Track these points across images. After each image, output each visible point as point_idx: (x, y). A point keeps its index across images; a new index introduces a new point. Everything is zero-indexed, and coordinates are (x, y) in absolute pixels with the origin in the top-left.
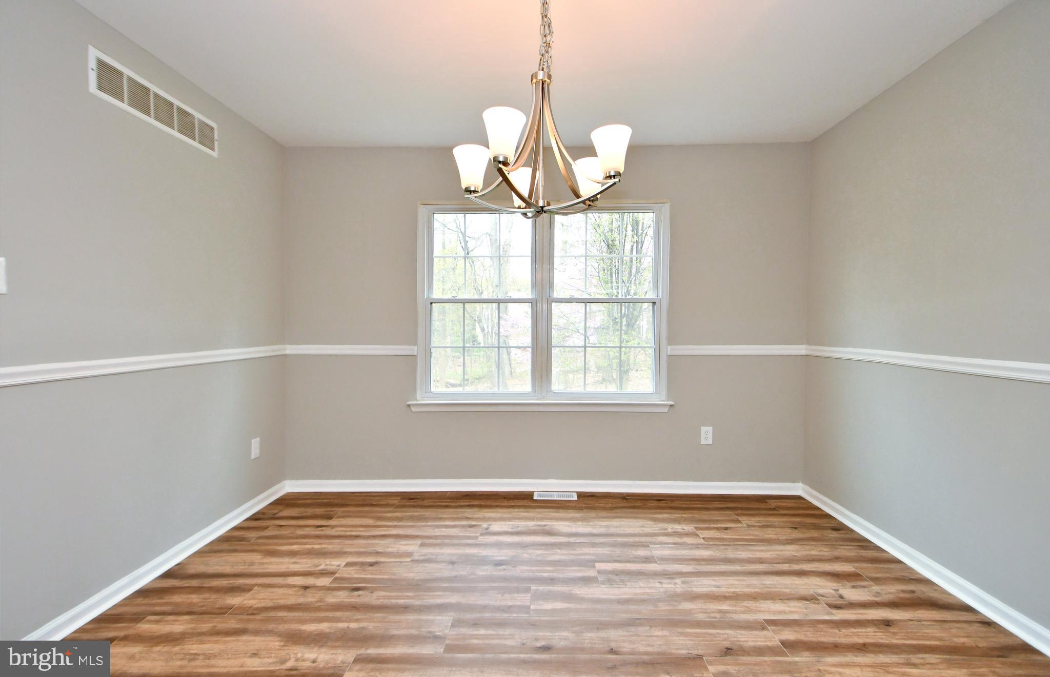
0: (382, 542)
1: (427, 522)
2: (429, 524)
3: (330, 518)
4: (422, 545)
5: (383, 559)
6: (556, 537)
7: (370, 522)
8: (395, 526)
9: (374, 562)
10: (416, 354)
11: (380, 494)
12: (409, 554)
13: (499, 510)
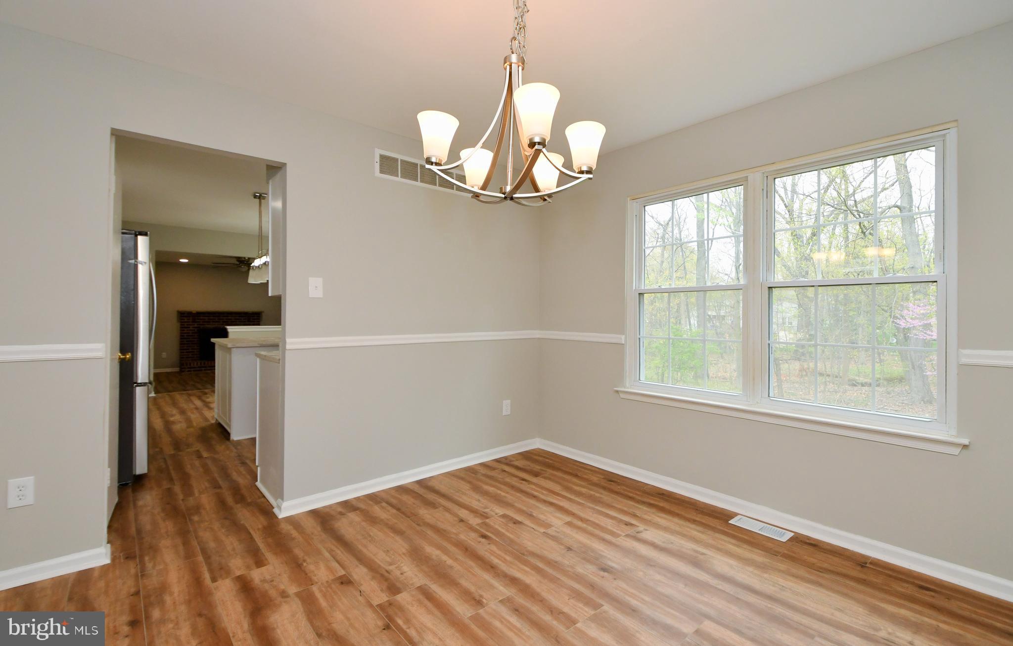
0: (545, 508)
1: (596, 506)
2: (597, 508)
3: (536, 475)
4: (569, 524)
5: (527, 522)
6: (698, 571)
7: (557, 488)
8: (570, 500)
9: (519, 521)
10: (623, 343)
11: (593, 469)
12: (549, 526)
13: (676, 520)
